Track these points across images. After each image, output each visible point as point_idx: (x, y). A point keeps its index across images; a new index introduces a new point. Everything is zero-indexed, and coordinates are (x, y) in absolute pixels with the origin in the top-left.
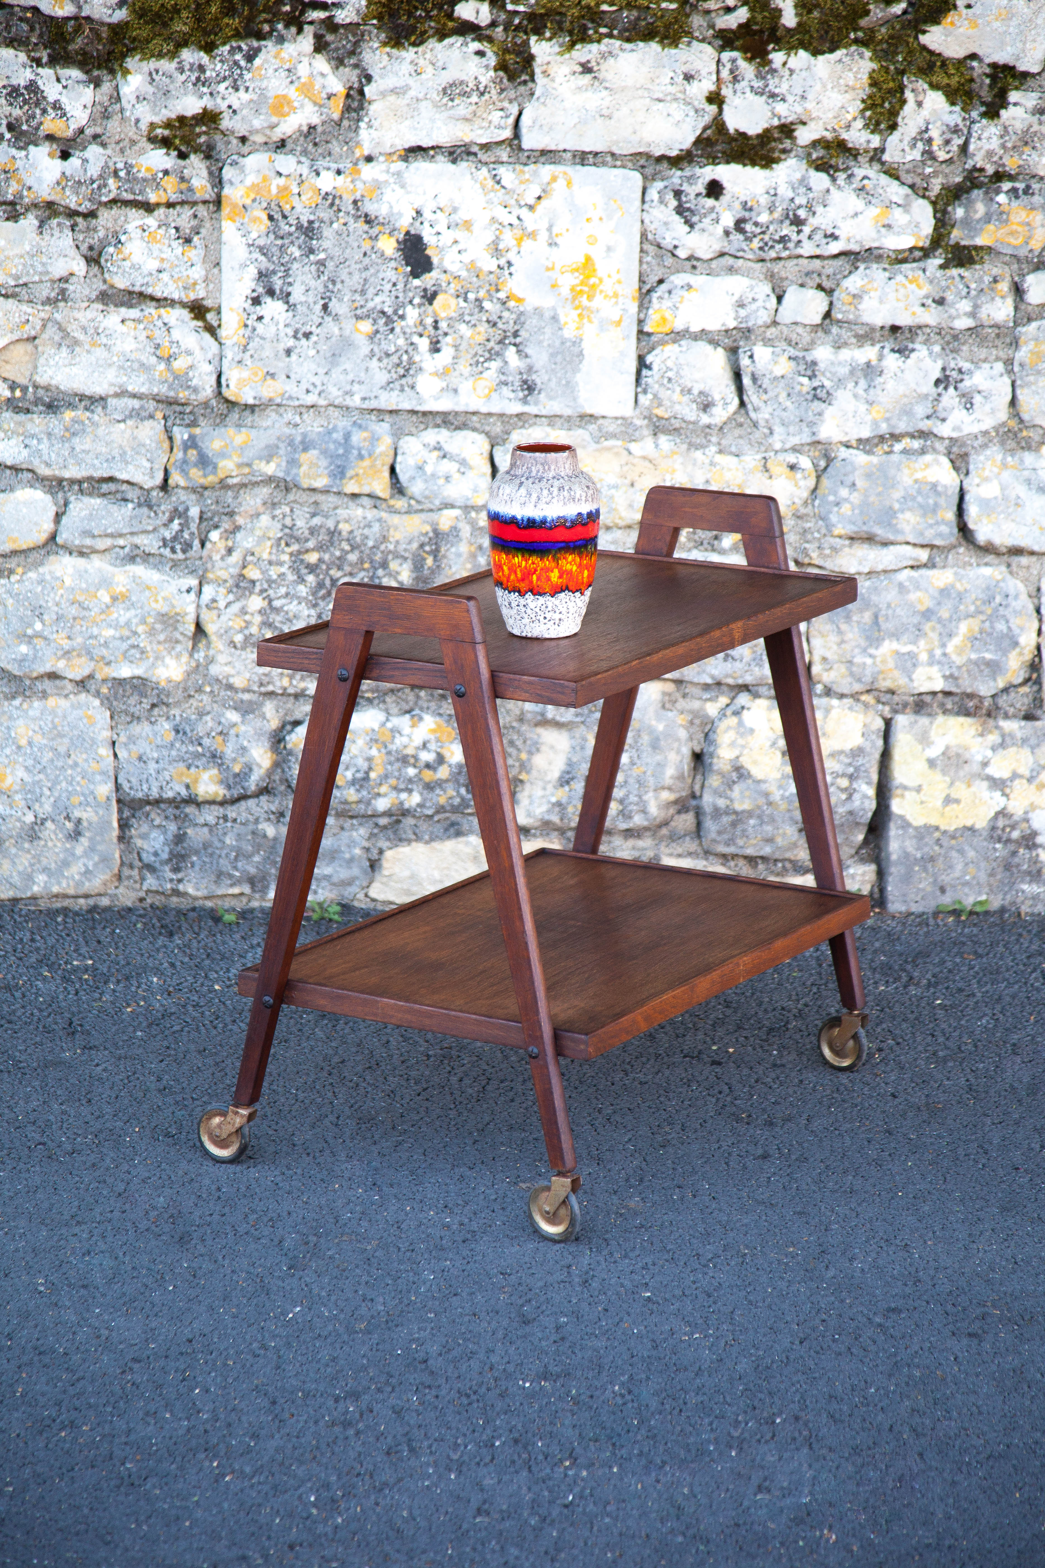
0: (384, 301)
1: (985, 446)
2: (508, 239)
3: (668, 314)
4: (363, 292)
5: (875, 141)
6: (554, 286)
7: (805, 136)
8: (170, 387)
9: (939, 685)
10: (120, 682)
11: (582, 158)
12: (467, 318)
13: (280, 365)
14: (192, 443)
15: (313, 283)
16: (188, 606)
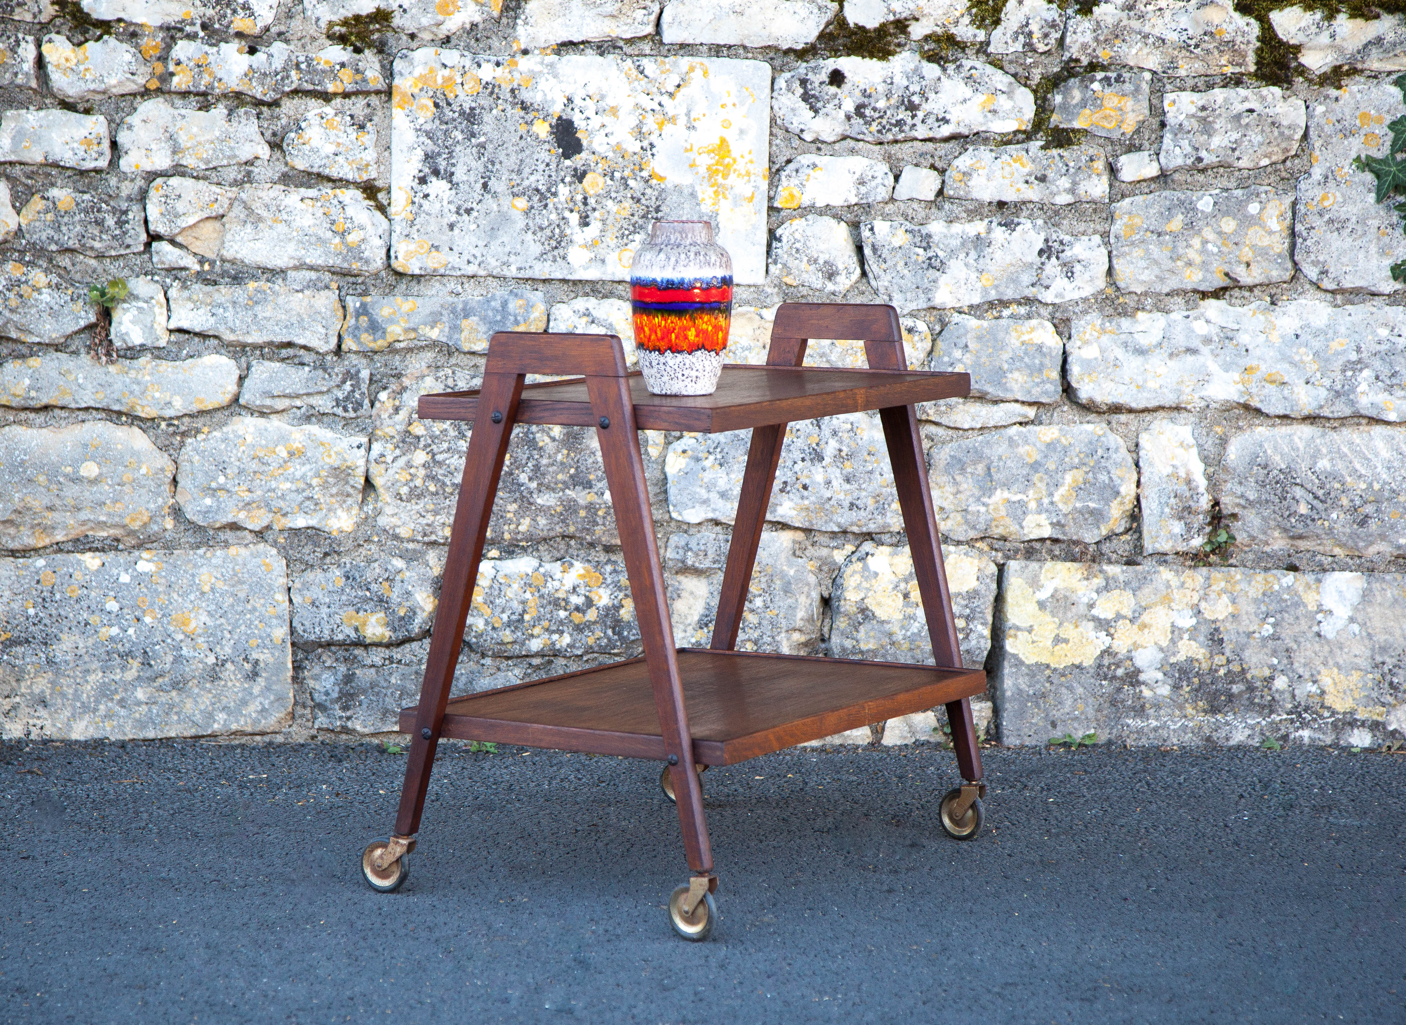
0: (538, 180)
1: (1085, 312)
2: (650, 123)
3: (796, 192)
4: (519, 172)
5: (981, 35)
6: (692, 166)
7: (917, 31)
8: (344, 259)
9: (1047, 532)
10: (296, 532)
11: (717, 50)
12: (613, 195)
13: (443, 239)
14: (363, 310)
15: (474, 164)
16: (358, 459)
